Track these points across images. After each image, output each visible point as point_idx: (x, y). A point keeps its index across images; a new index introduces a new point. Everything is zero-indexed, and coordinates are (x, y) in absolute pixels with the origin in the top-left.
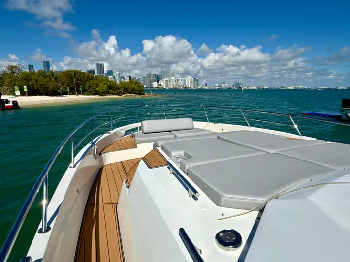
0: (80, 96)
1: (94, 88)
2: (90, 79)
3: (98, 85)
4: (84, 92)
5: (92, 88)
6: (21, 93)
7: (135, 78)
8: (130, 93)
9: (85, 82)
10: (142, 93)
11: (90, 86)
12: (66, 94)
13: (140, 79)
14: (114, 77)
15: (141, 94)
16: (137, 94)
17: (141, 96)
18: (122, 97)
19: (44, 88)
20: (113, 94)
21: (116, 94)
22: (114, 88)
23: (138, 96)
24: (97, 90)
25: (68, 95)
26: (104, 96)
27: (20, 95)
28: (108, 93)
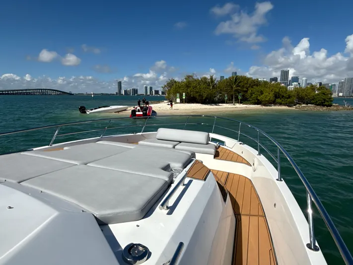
0: (238, 105)
1: (255, 96)
2: (255, 85)
3: (262, 93)
4: (244, 101)
5: (254, 96)
6: (181, 100)
7: (328, 84)
8: (307, 104)
9: (247, 88)
10: (326, 103)
11: (251, 94)
12: (223, 102)
13: (334, 85)
14: (299, 84)
15: (324, 106)
16: (318, 105)
17: (325, 108)
18: (294, 108)
19: (200, 95)
20: (281, 104)
21: (285, 105)
22: (283, 96)
23: (319, 108)
24: (259, 98)
25: (224, 103)
26: (267, 106)
27: (179, 102)
28: (274, 103)
